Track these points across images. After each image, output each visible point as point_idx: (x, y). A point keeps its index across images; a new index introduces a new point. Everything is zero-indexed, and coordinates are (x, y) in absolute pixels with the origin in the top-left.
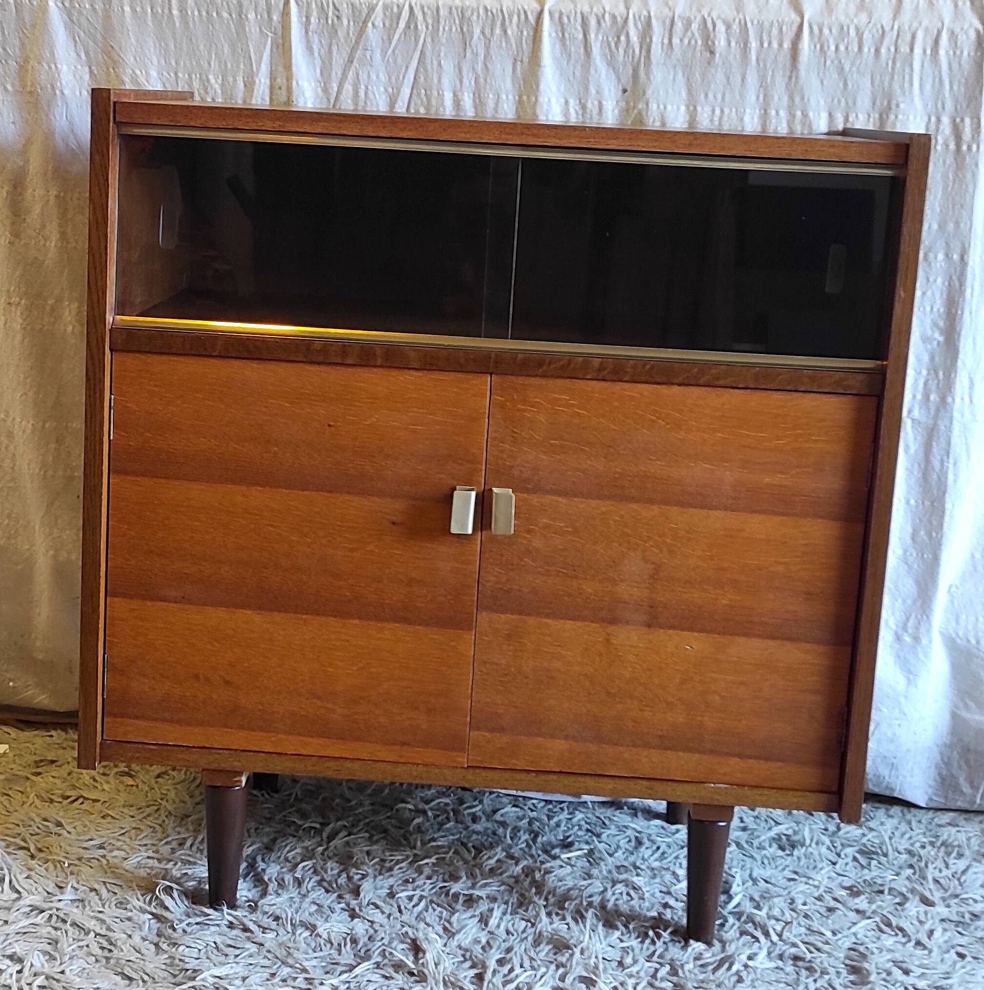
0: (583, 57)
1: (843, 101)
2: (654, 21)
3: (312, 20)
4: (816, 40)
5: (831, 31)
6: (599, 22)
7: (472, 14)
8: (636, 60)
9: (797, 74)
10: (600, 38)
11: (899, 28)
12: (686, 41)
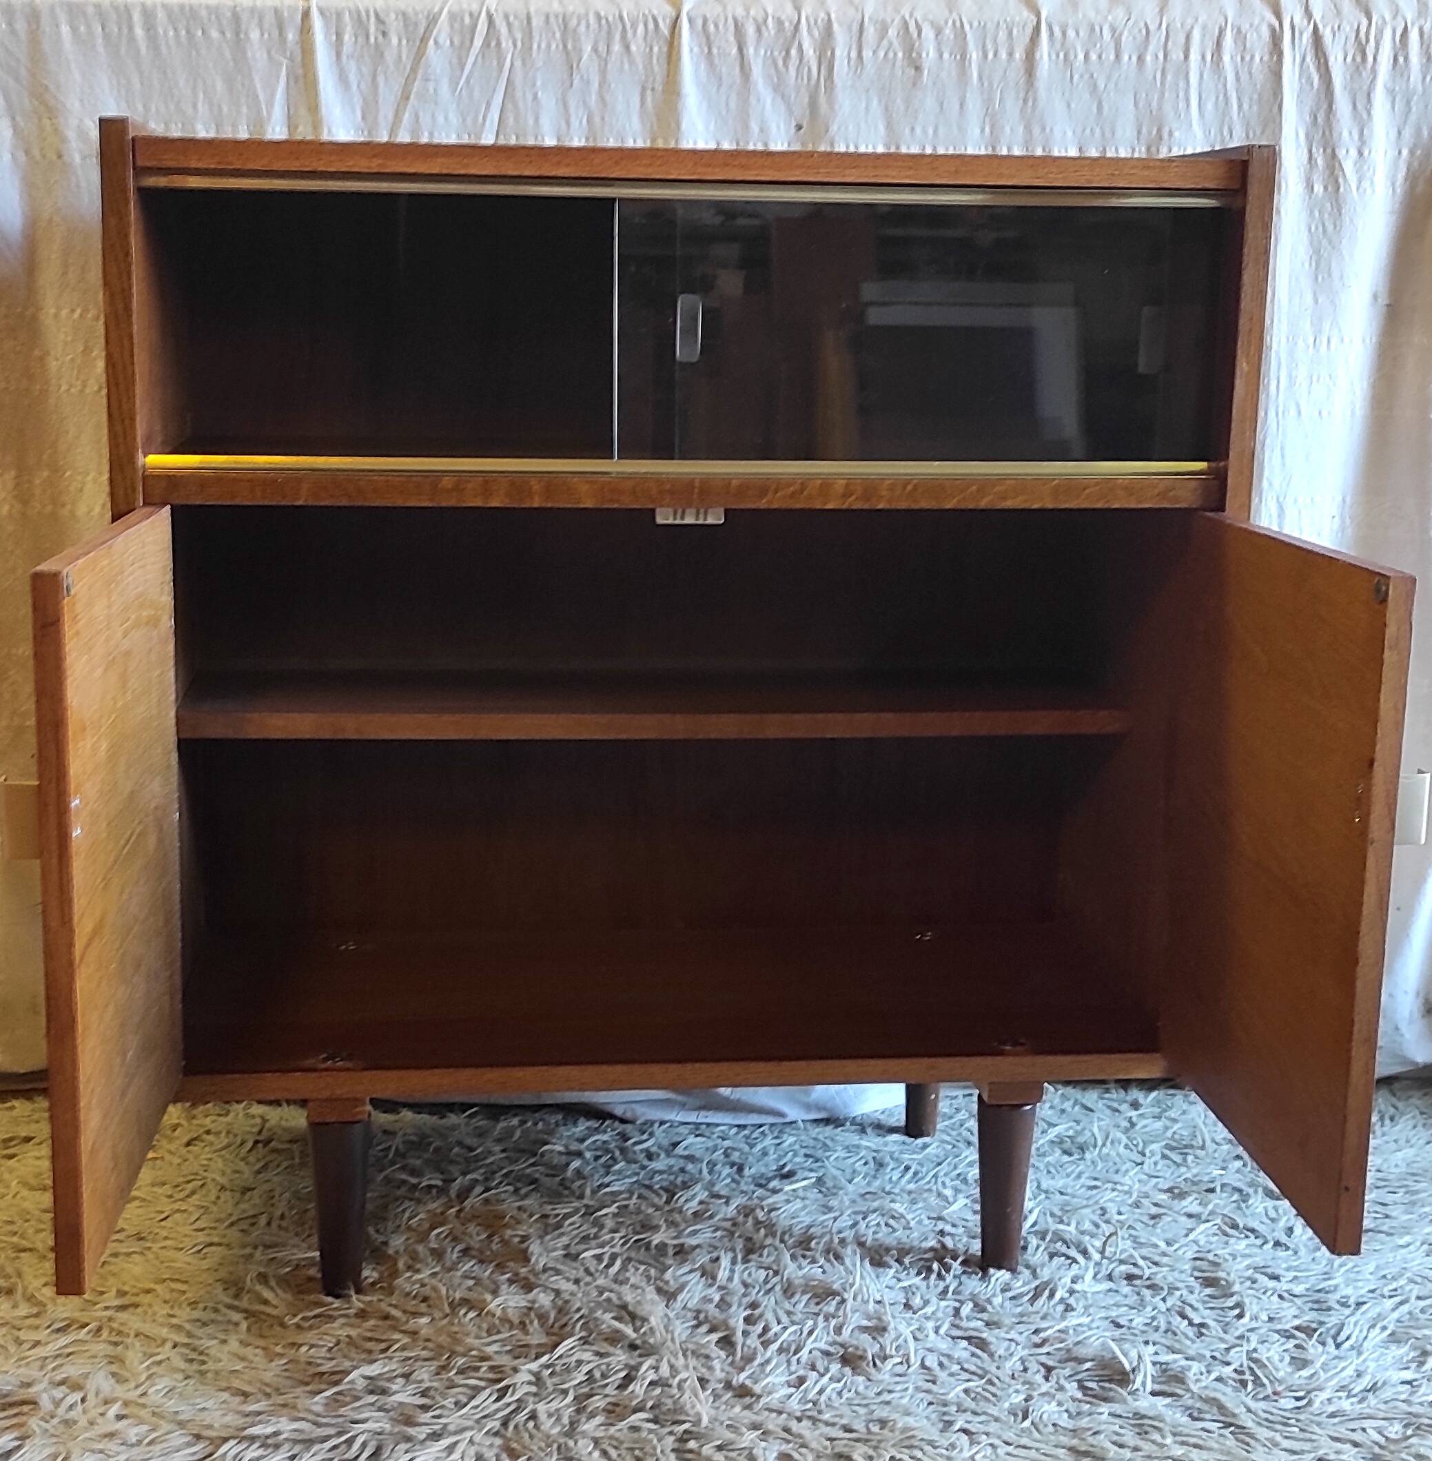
0: (738, 81)
1: (1098, 131)
2: (836, 26)
3: (346, 37)
4: (1058, 45)
5: (1078, 34)
6: (759, 30)
7: (579, 24)
8: (813, 82)
9: (1036, 92)
10: (762, 52)
11: (1168, 26)
12: (882, 54)
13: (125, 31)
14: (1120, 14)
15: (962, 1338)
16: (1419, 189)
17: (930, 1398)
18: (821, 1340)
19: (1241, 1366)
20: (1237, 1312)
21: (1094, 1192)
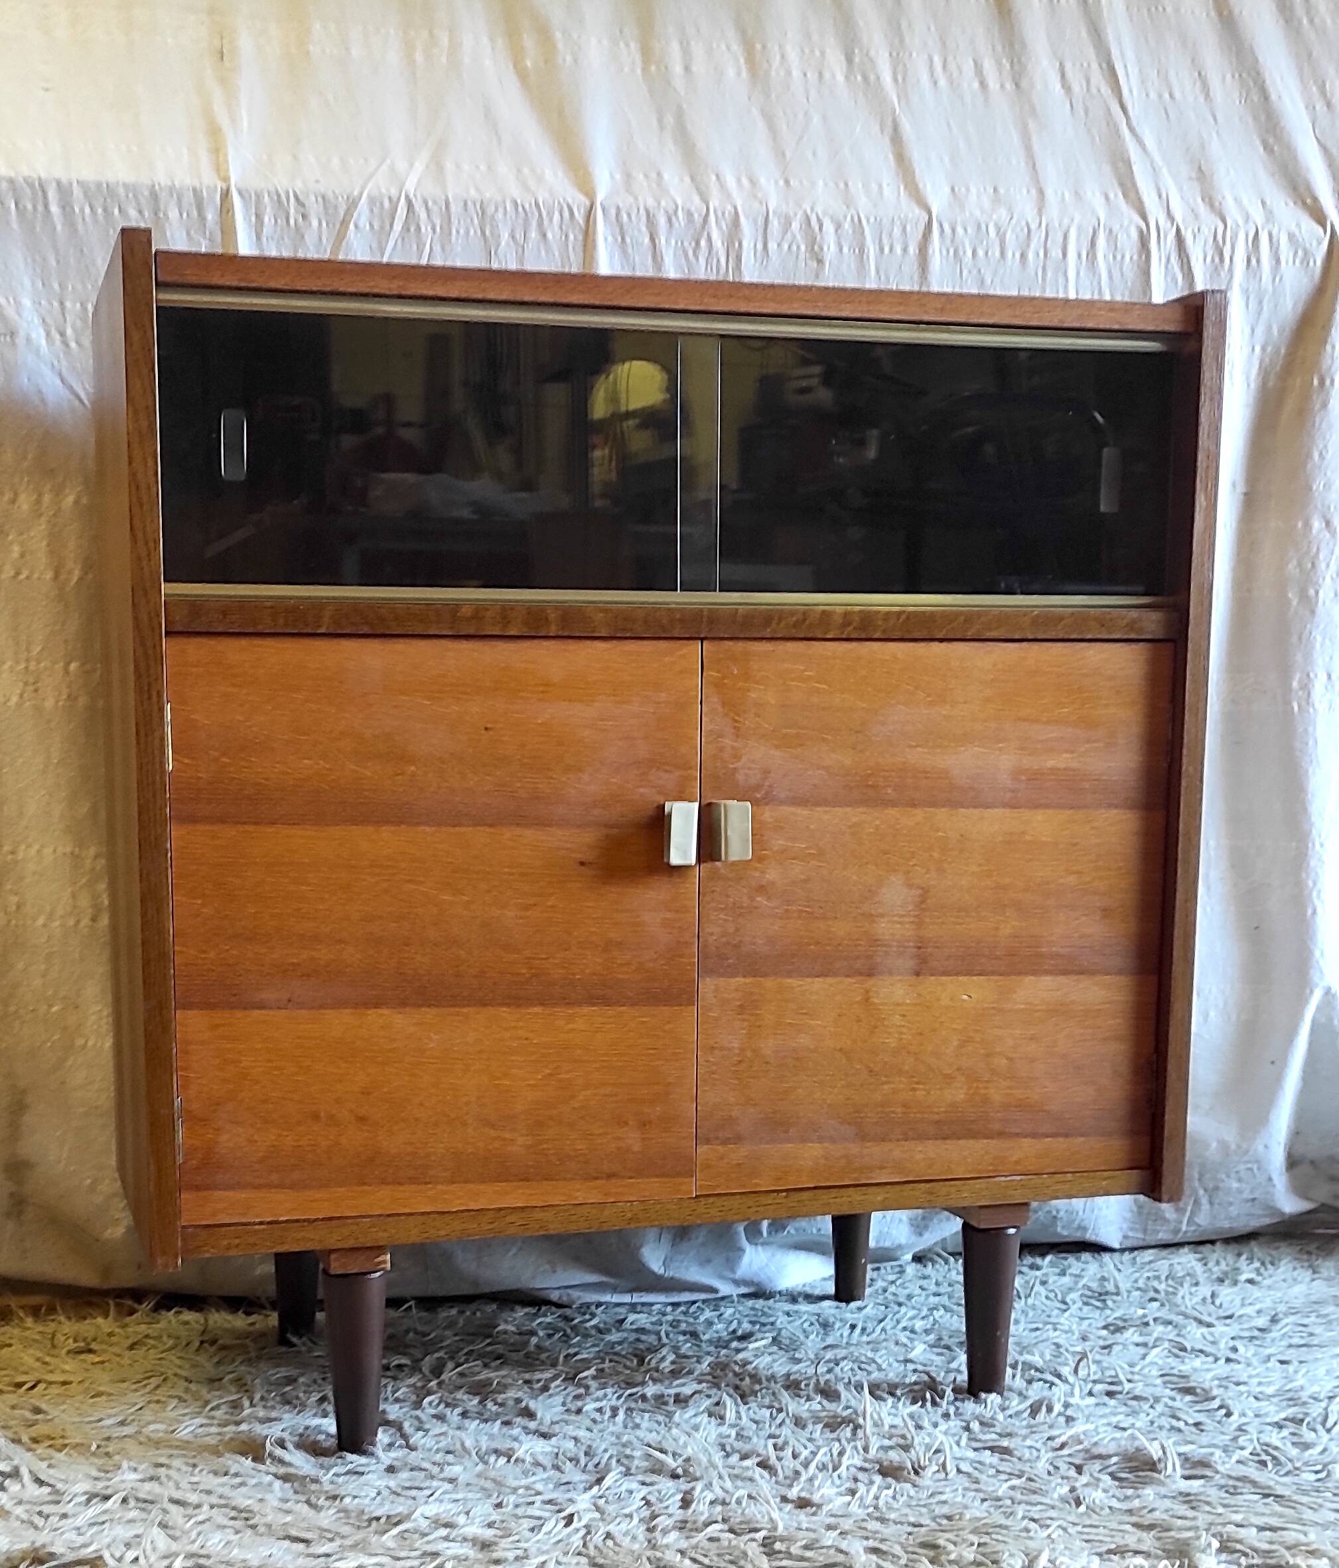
2: (742, 219)
3: (266, 219)
4: (948, 242)
5: (966, 230)
6: (670, 221)
7: (497, 210)
10: (673, 243)
12: (786, 247)
13: (40, 208)
14: (1003, 213)
15: (985, 1448)
16: (1271, 384)
17: (982, 1495)
18: (851, 1459)
19: (1255, 1449)
20: (1223, 1411)
21: (1038, 1333)
